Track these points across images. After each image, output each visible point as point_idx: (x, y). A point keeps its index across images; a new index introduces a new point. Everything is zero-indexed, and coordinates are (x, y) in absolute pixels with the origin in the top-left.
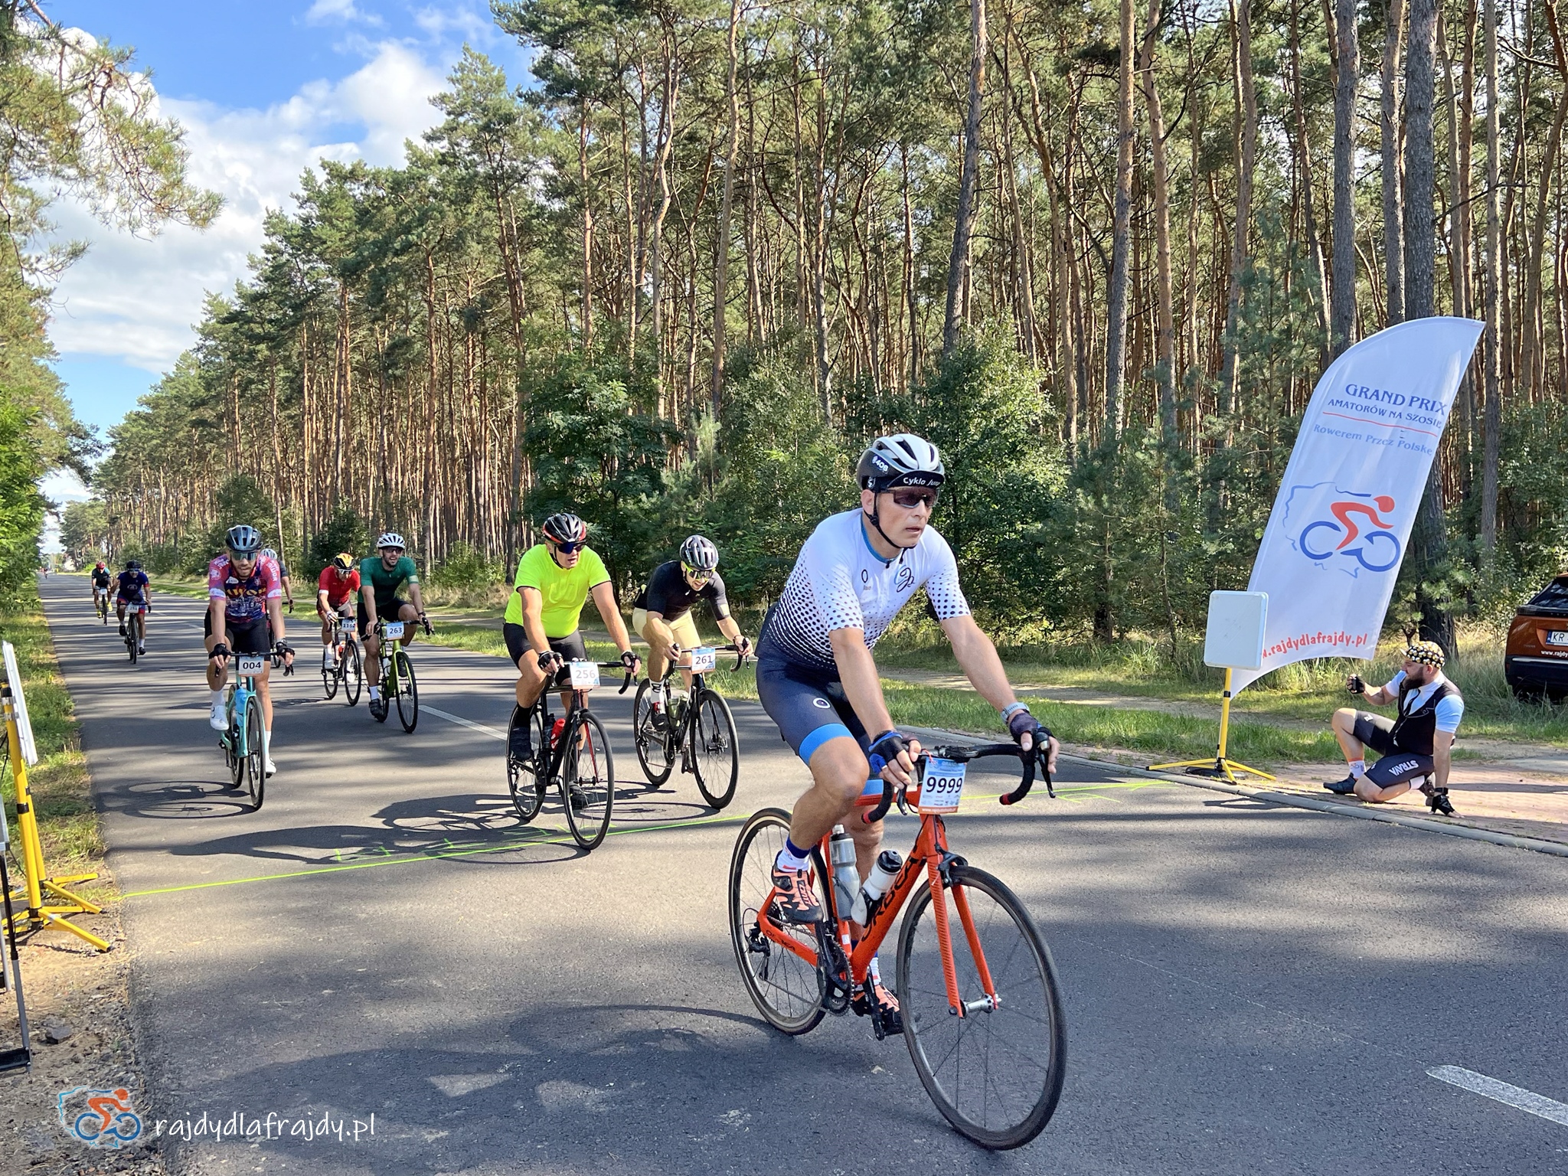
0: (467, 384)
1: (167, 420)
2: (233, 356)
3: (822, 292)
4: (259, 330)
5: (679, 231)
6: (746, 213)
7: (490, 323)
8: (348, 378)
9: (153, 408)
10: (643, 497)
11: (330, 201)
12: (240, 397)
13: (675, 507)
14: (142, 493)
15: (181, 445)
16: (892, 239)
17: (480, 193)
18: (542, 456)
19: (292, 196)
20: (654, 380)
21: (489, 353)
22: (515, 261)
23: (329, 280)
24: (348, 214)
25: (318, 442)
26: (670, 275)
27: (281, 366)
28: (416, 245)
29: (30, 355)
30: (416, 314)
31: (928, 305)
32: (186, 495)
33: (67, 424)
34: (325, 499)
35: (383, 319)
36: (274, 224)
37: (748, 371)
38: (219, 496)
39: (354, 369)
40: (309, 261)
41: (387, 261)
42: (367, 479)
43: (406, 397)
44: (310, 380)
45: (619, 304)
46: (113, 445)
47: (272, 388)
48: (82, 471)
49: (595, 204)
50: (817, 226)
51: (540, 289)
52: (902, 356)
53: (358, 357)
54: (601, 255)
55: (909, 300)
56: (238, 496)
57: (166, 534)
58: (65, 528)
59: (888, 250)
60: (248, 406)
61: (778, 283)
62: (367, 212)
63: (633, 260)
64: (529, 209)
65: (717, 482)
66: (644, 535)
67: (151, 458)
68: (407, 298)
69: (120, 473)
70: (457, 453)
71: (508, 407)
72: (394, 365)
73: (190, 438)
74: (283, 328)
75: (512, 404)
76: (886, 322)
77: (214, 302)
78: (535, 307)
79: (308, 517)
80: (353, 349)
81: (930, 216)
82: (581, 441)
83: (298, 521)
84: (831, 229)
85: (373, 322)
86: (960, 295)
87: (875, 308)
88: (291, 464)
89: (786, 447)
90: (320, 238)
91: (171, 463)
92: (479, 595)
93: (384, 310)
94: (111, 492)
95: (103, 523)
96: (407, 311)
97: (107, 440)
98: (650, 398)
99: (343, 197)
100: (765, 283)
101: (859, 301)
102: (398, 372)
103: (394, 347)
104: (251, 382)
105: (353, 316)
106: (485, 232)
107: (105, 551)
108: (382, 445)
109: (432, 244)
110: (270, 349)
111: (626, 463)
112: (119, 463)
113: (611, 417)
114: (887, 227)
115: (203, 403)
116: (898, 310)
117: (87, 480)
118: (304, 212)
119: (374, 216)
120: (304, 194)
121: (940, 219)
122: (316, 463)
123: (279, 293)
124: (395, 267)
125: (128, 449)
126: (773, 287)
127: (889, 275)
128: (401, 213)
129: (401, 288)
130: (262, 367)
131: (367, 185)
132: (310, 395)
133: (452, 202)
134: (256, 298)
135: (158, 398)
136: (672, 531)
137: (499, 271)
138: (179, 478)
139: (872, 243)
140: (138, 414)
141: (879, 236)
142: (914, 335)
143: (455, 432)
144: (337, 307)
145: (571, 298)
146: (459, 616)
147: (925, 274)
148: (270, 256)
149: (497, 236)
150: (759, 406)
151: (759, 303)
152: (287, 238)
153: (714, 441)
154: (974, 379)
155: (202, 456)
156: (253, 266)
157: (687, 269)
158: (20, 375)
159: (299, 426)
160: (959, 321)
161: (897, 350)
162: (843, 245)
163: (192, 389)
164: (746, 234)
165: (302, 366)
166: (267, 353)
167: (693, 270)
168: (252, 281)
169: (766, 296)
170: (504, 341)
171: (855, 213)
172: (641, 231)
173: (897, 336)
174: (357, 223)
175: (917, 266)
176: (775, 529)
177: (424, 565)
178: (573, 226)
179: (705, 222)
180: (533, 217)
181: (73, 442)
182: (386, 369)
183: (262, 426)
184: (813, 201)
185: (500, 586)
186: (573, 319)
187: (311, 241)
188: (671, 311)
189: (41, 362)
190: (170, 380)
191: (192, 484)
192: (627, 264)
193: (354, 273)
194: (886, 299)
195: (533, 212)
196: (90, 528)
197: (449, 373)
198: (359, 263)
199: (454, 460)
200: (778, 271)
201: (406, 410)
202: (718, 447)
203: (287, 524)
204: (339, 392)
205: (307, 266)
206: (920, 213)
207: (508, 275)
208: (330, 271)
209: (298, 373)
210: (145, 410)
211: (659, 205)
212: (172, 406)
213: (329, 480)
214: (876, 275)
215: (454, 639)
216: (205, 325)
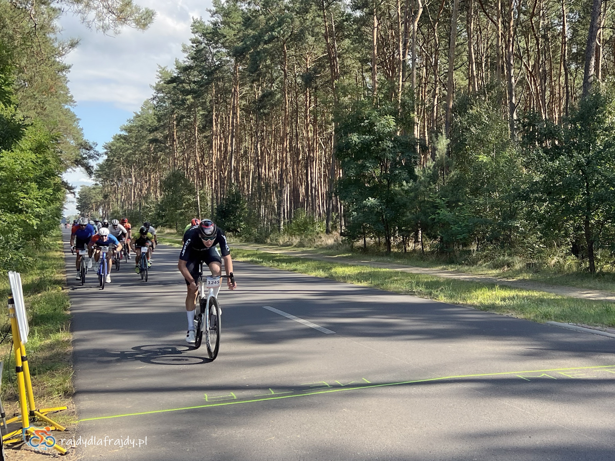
0: (306, 117)
1: (136, 139)
2: (173, 103)
3: (512, 62)
4: (188, 87)
5: (428, 28)
6: (468, 17)
7: (319, 82)
8: (238, 115)
9: (129, 132)
10: (404, 183)
11: (229, 13)
12: (177, 126)
13: (422, 189)
14: (122, 181)
15: (144, 153)
16: (555, 30)
17: (314, 7)
18: (346, 160)
19: (208, 10)
20: (412, 115)
21: (318, 99)
22: (334, 46)
23: (228, 58)
24: (238, 20)
25: (221, 151)
26: (424, 54)
27: (200, 108)
28: (277, 37)
29: (60, 103)
30: (277, 78)
31: (576, 69)
32: (146, 182)
33: (80, 142)
34: (224, 184)
35: (258, 80)
36: (197, 26)
37: (466, 109)
38: (165, 182)
39: (242, 109)
40: (216, 48)
41: (260, 47)
42: (249, 172)
43: (271, 125)
44: (216, 116)
45: (393, 71)
46: (106, 153)
47: (195, 121)
48: (88, 169)
49: (379, 13)
50: (509, 23)
51: (348, 62)
52: (560, 99)
53: (244, 102)
54: (383, 42)
55: (564, 66)
56: (175, 182)
57: (135, 204)
58: (80, 200)
59: (552, 36)
60: (181, 131)
61: (487, 57)
62: (249, 19)
63: (401, 45)
64: (342, 16)
65: (447, 174)
66: (405, 205)
67: (127, 161)
68: (271, 68)
69: (110, 169)
70: (301, 157)
71: (330, 131)
72: (264, 107)
73: (149, 149)
74: (201, 86)
75: (331, 129)
76: (551, 79)
77: (163, 71)
78: (345, 73)
79: (214, 195)
80: (242, 98)
81: (577, 17)
82: (369, 150)
83: (209, 198)
84: (517, 25)
85: (253, 82)
86: (593, 63)
87: (544, 71)
88: (206, 164)
89: (488, 153)
90: (222, 34)
91: (138, 163)
92: (310, 240)
93: (259, 75)
94: (105, 180)
95: (100, 198)
96: (272, 75)
97: (102, 151)
98: (409, 125)
99: (235, 11)
100: (479, 57)
101: (534, 66)
102: (266, 111)
103: (263, 96)
104: (183, 117)
105: (241, 79)
106: (316, 30)
107: (101, 214)
108: (257, 153)
109: (287, 37)
110: (193, 98)
111: (395, 164)
112: (109, 163)
113: (386, 136)
114: (552, 23)
115: (156, 129)
116: (558, 72)
117: (90, 173)
118: (214, 19)
119: (253, 21)
120: (214, 9)
121: (584, 18)
122: (220, 164)
123: (200, 66)
124: (265, 51)
125: (114, 156)
126: (484, 59)
127: (553, 52)
128: (269, 20)
129: (268, 62)
130: (189, 108)
131: (249, 3)
132: (216, 125)
133: (297, 13)
134: (186, 69)
135: (131, 126)
136: (421, 203)
137: (325, 52)
138: (143, 172)
139: (543, 33)
140: (120, 136)
141: (547, 28)
142: (567, 87)
143: (300, 145)
144: (232, 74)
145: (366, 67)
146: (298, 252)
147: (574, 50)
148: (194, 45)
149: (324, 32)
150: (473, 129)
151: (474, 69)
152: (204, 35)
153: (446, 150)
154: (600, 112)
155: (155, 159)
156: (185, 51)
157: (433, 50)
158: (54, 114)
159: (210, 142)
160: (592, 78)
161: (557, 95)
162: (525, 34)
163: (150, 121)
164: (468, 29)
165: (212, 107)
166: (192, 100)
167: (437, 50)
168: (184, 59)
169: (479, 65)
170: (328, 92)
171: (533, 15)
172: (406, 28)
173: (557, 87)
174: (243, 25)
175: (570, 46)
176: (481, 202)
177: (279, 222)
178: (367, 26)
179: (444, 22)
180: (344, 21)
181: (84, 153)
182: (259, 109)
183: (190, 142)
184: (508, 8)
185: (322, 235)
186: (368, 80)
187: (217, 36)
188: (424, 75)
189: (66, 107)
190: (138, 116)
191: (150, 176)
192: (398, 47)
193: (242, 54)
194: (551, 65)
195: (344, 18)
196: (93, 201)
197: (296, 111)
198: (244, 48)
199: (298, 162)
200: (487, 49)
201: (271, 133)
202: (448, 153)
203: (203, 199)
204: (233, 122)
205: (215, 50)
206: (571, 15)
207: (330, 54)
208: (228, 53)
209: (209, 112)
210: (124, 133)
211: (416, 13)
212: (139, 131)
213: (226, 173)
214: (545, 51)
215: (293, 266)
216: (157, 85)
